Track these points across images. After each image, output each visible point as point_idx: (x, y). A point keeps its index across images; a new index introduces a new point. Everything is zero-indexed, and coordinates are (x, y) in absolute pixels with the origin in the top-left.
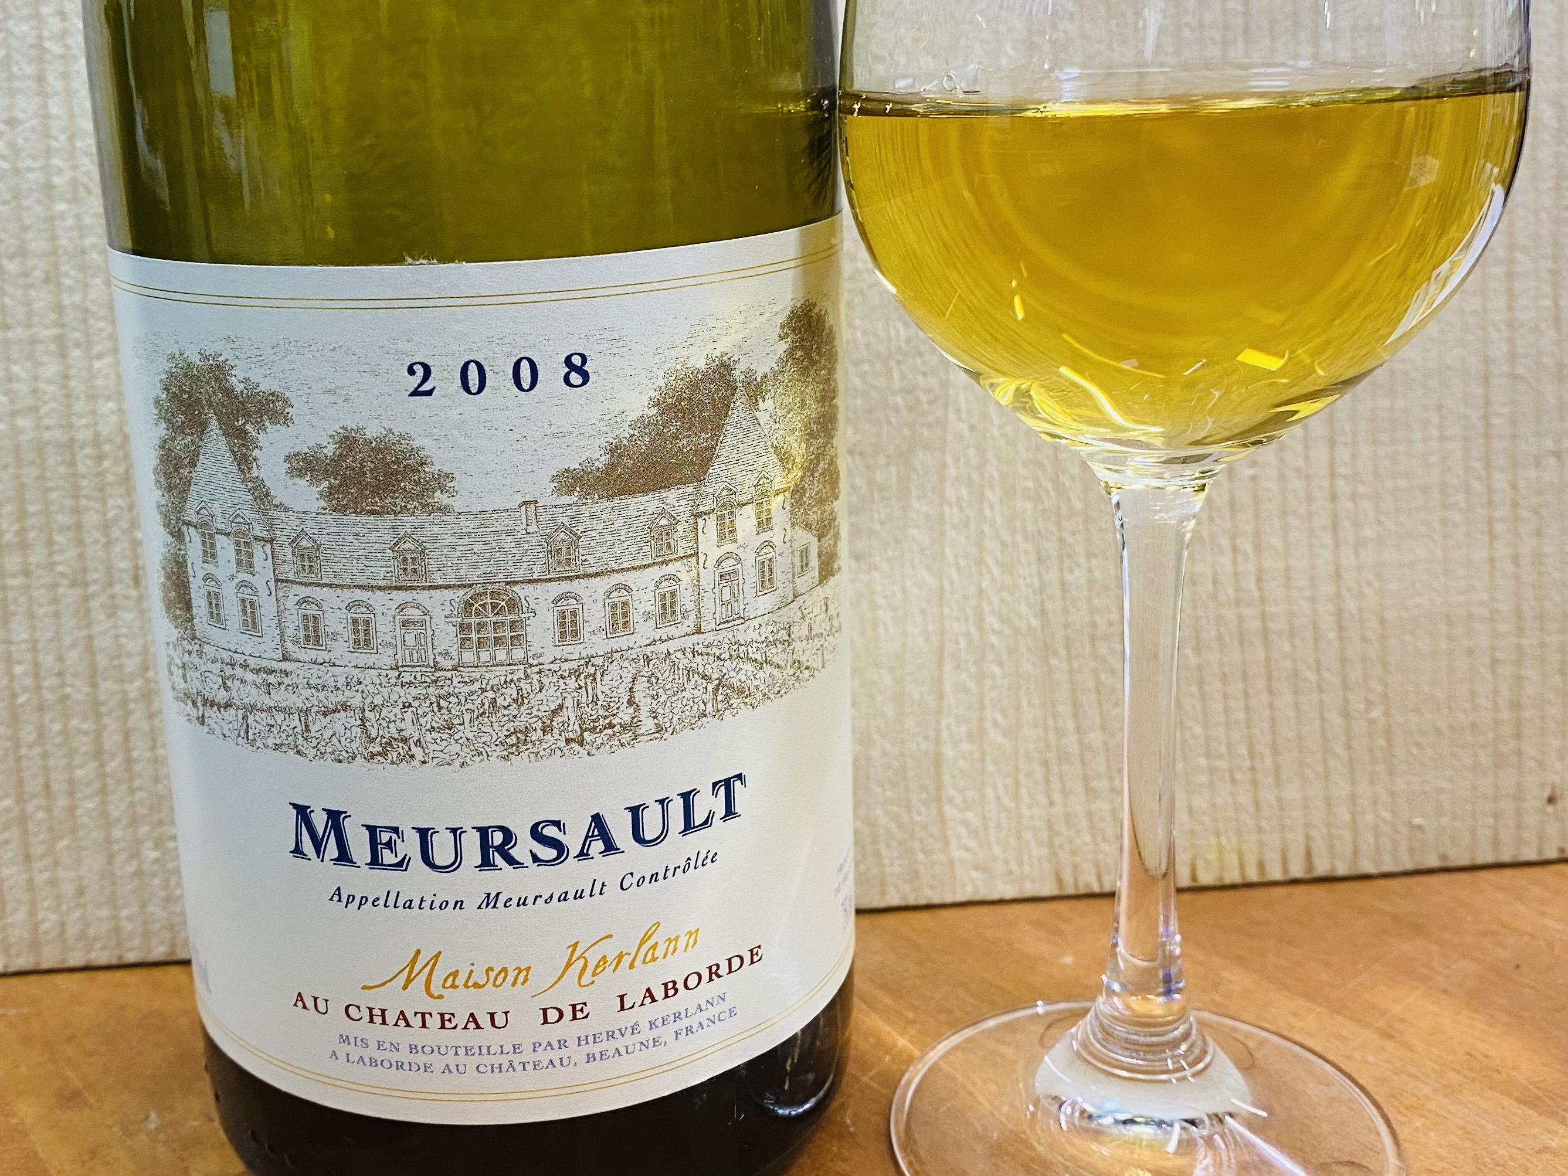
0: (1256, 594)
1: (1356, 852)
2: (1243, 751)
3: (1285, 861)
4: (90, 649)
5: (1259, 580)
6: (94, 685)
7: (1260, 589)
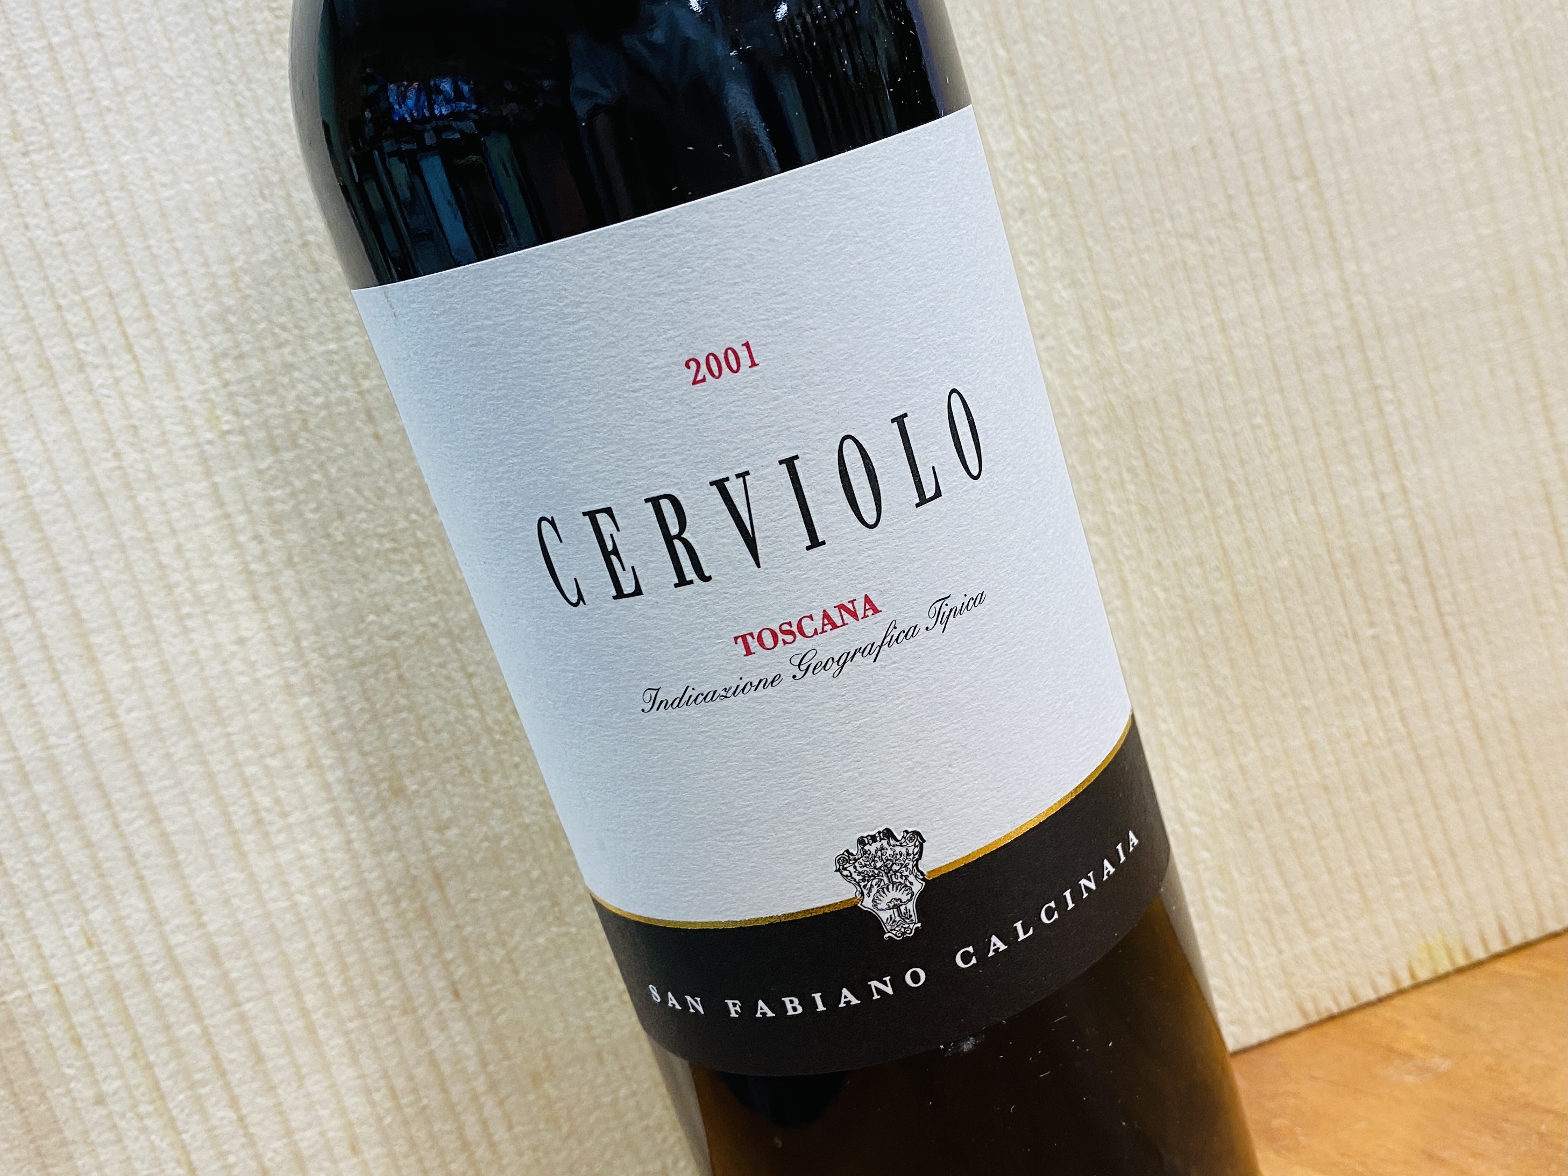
0: (1403, 730)
1: (1541, 917)
2: (1426, 861)
3: (1484, 942)
4: (434, 1063)
5: (1403, 718)
6: (444, 1090)
7: (1406, 725)
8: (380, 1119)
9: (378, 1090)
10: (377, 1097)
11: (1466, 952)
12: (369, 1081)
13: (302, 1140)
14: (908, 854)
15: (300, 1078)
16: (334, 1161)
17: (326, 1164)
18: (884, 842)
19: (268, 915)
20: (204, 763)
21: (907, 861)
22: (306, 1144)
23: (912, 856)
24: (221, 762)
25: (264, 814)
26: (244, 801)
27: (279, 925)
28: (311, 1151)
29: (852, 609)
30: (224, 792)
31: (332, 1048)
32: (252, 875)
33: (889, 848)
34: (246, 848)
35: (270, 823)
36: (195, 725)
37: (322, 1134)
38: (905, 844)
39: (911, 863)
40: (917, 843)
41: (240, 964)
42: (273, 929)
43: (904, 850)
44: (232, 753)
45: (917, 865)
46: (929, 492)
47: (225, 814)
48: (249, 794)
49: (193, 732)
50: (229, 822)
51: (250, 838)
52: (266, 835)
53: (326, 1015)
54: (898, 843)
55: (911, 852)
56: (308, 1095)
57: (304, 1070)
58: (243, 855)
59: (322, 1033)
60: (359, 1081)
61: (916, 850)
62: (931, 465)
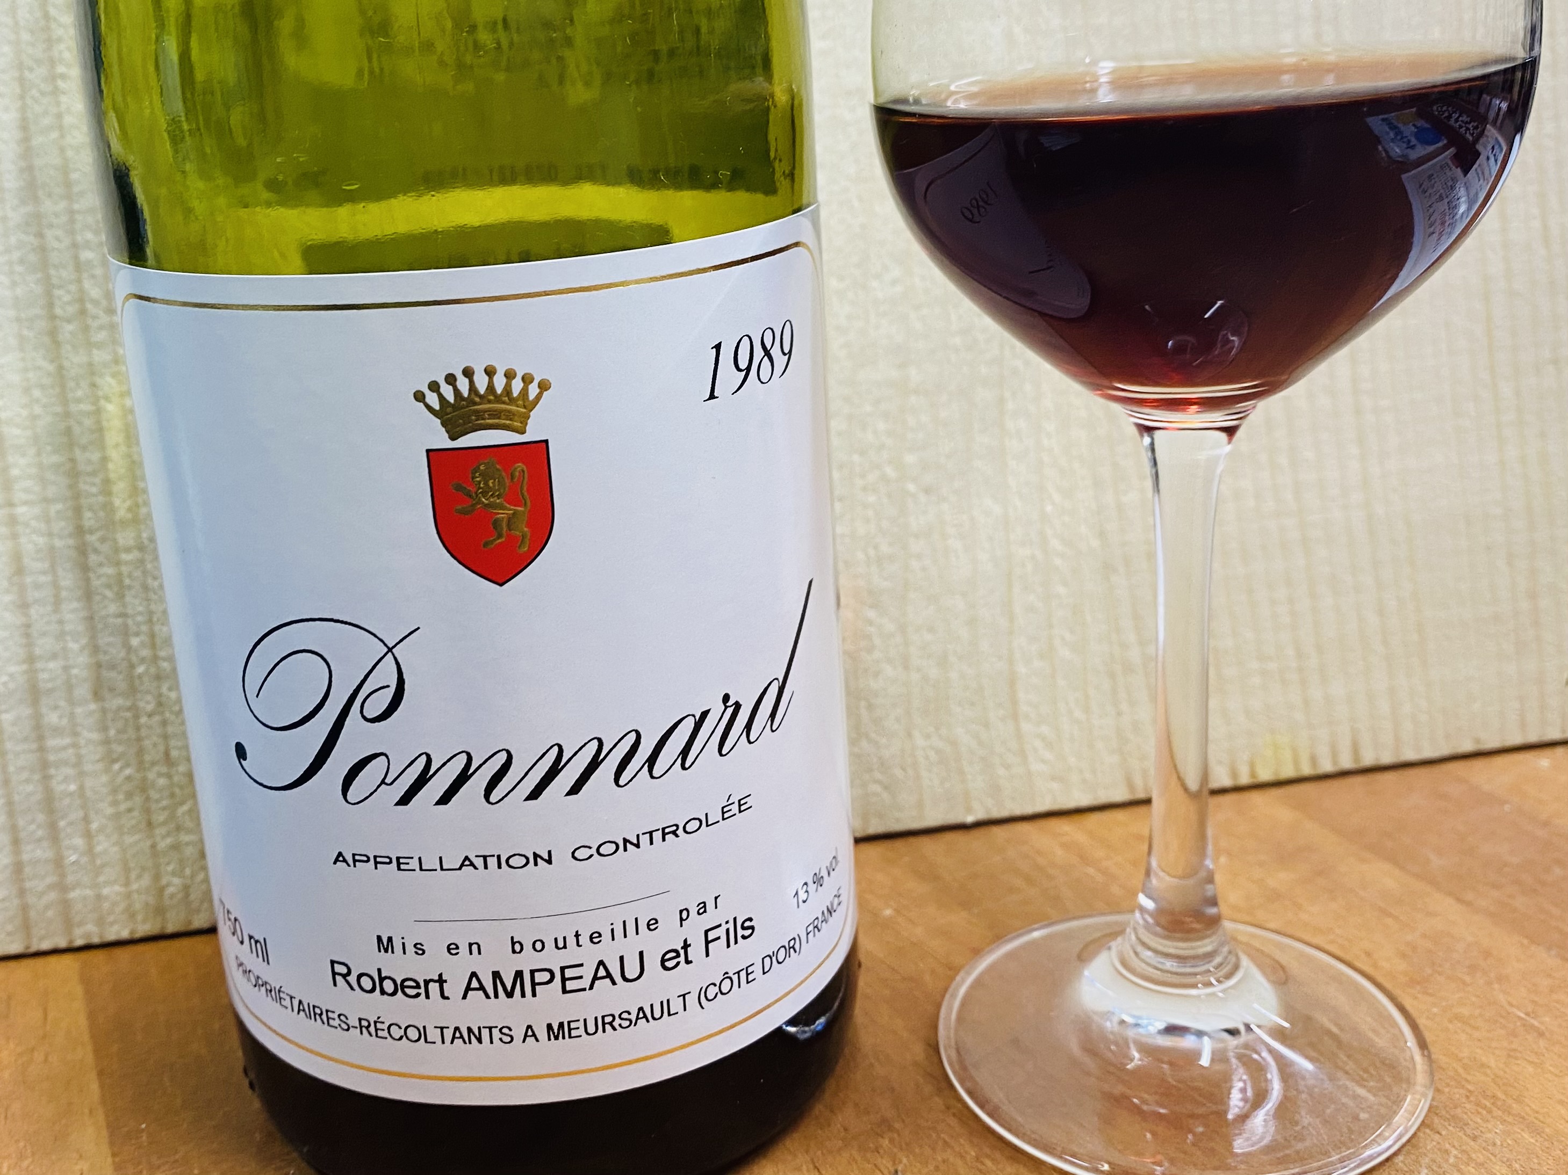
0: (1295, 506)
1: (1398, 740)
2: (1291, 652)
3: (1334, 754)
5: (1296, 492)
7: (1298, 500)
8: (132, 667)
9: (137, 634)
10: (135, 642)
11: (1313, 760)
12: (130, 622)
13: (42, 670)
15: (57, 602)
16: (72, 702)
17: (62, 703)
19: (67, 415)
20: (40, 235)
22: (45, 676)
24: (57, 239)
25: (89, 306)
26: (73, 288)
27: (77, 430)
28: (50, 685)
30: (52, 272)
31: (99, 577)
32: (61, 368)
34: (61, 338)
35: (95, 317)
36: (40, 193)
37: (66, 668)
41: (22, 461)
42: (68, 432)
44: (72, 232)
47: (49, 294)
48: (79, 281)
49: (36, 199)
50: (51, 305)
51: (70, 327)
52: (86, 329)
53: (103, 540)
56: (61, 622)
57: (64, 594)
58: (57, 344)
59: (93, 559)
60: (120, 620)
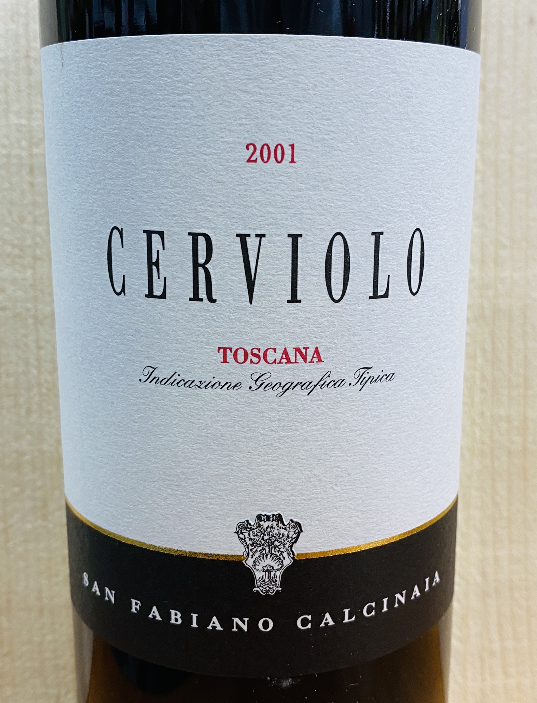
14: (288, 537)
18: (275, 523)
21: (286, 542)
23: (290, 539)
29: (304, 354)
33: (276, 528)
38: (288, 529)
39: (288, 544)
40: (297, 531)
43: (286, 533)
45: (291, 546)
46: (380, 293)
54: (284, 527)
55: (290, 536)
61: (295, 536)
62: (388, 274)
